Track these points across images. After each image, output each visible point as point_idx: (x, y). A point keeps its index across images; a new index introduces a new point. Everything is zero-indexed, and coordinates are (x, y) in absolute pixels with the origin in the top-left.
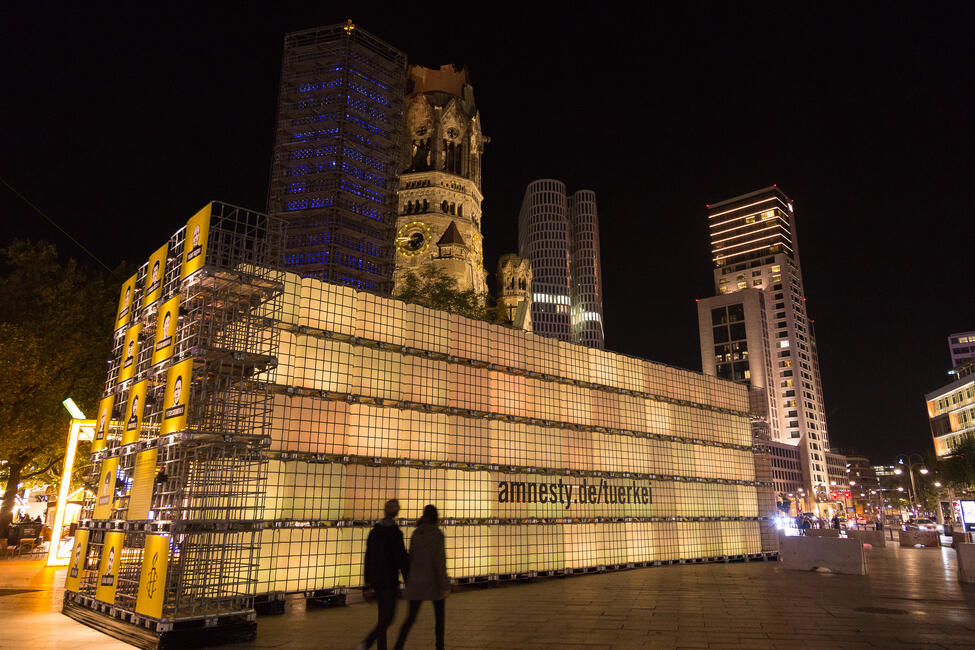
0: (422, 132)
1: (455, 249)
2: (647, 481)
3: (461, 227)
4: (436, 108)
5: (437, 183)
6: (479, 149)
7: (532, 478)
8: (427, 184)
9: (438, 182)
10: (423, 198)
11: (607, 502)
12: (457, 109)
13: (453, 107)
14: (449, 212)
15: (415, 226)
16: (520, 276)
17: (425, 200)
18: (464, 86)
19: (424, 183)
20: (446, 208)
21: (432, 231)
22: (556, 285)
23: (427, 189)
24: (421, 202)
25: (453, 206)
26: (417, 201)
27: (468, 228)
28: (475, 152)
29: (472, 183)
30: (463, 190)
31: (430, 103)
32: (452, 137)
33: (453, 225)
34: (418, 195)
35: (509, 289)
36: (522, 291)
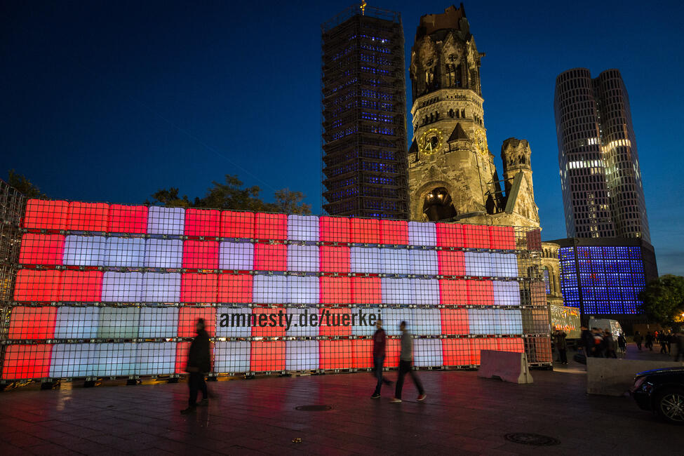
0: (430, 63)
1: (460, 143)
2: (376, 309)
3: (465, 126)
4: (438, 43)
5: (444, 97)
6: (478, 63)
7: (252, 311)
8: (437, 100)
10: (435, 110)
12: (454, 39)
13: (451, 38)
14: (455, 117)
15: (431, 132)
16: (519, 153)
17: (436, 112)
18: (459, 19)
19: (435, 100)
20: (452, 114)
21: (443, 133)
22: (589, 152)
23: (437, 104)
24: (433, 114)
25: (458, 111)
26: (431, 114)
27: (471, 126)
28: (474, 67)
29: (472, 92)
30: (464, 98)
31: (434, 40)
32: (452, 60)
33: (458, 126)
34: (431, 110)
35: (511, 165)
36: (522, 165)
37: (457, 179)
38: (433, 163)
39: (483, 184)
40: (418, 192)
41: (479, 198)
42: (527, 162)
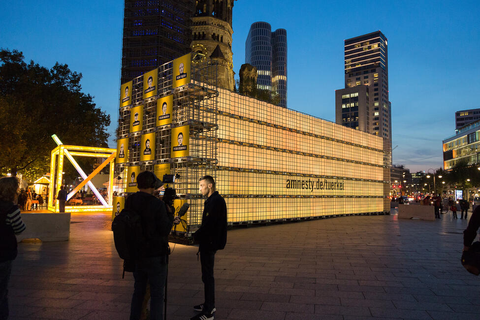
1: (220, 60)
2: (342, 180)
3: (222, 48)
7: (298, 178)
8: (204, 23)
9: (211, 22)
10: (203, 31)
11: (327, 189)
14: (216, 40)
15: (198, 46)
16: (252, 76)
17: (203, 32)
19: (202, 23)
20: (215, 37)
21: (207, 49)
22: (267, 80)
23: (204, 26)
24: (201, 33)
25: (218, 36)
26: (199, 33)
27: (226, 49)
29: (229, 25)
30: (223, 27)
33: (218, 47)
34: (200, 29)
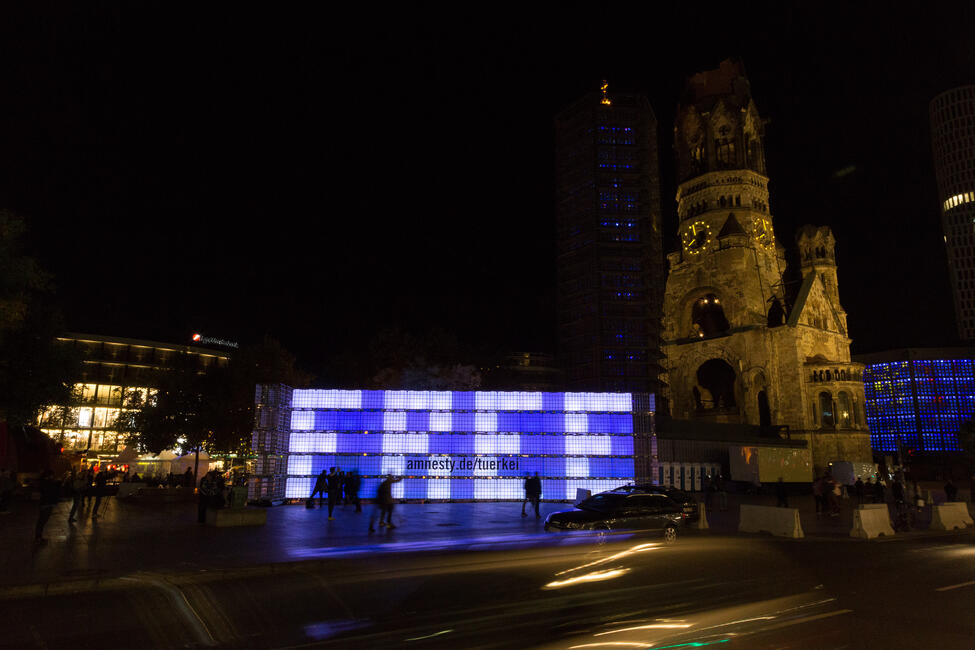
0: (696, 139)
1: (732, 239)
3: (740, 217)
4: (704, 114)
5: (712, 182)
6: (759, 132)
8: (704, 185)
10: (702, 199)
12: (726, 106)
13: (721, 106)
14: (727, 206)
16: (817, 244)
17: (704, 201)
18: (735, 79)
19: (701, 185)
20: (724, 203)
21: (712, 227)
23: (704, 190)
24: (701, 203)
25: (731, 198)
26: (698, 204)
27: (750, 215)
28: (754, 137)
29: (749, 171)
30: (739, 181)
31: (699, 111)
32: (724, 134)
33: (731, 217)
34: (698, 197)
35: (807, 260)
36: (821, 260)
37: (729, 283)
38: (700, 264)
39: (764, 288)
40: (683, 300)
41: (759, 306)
42: (827, 255)
